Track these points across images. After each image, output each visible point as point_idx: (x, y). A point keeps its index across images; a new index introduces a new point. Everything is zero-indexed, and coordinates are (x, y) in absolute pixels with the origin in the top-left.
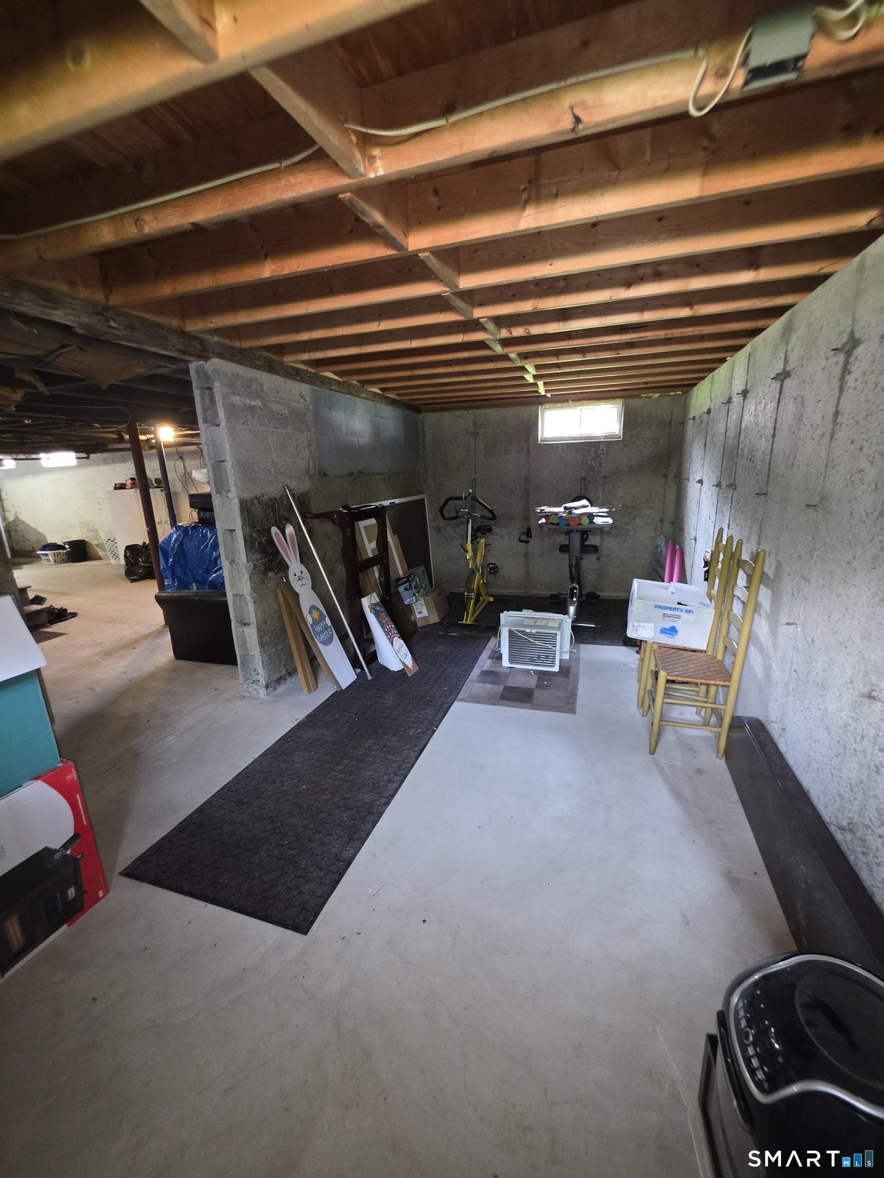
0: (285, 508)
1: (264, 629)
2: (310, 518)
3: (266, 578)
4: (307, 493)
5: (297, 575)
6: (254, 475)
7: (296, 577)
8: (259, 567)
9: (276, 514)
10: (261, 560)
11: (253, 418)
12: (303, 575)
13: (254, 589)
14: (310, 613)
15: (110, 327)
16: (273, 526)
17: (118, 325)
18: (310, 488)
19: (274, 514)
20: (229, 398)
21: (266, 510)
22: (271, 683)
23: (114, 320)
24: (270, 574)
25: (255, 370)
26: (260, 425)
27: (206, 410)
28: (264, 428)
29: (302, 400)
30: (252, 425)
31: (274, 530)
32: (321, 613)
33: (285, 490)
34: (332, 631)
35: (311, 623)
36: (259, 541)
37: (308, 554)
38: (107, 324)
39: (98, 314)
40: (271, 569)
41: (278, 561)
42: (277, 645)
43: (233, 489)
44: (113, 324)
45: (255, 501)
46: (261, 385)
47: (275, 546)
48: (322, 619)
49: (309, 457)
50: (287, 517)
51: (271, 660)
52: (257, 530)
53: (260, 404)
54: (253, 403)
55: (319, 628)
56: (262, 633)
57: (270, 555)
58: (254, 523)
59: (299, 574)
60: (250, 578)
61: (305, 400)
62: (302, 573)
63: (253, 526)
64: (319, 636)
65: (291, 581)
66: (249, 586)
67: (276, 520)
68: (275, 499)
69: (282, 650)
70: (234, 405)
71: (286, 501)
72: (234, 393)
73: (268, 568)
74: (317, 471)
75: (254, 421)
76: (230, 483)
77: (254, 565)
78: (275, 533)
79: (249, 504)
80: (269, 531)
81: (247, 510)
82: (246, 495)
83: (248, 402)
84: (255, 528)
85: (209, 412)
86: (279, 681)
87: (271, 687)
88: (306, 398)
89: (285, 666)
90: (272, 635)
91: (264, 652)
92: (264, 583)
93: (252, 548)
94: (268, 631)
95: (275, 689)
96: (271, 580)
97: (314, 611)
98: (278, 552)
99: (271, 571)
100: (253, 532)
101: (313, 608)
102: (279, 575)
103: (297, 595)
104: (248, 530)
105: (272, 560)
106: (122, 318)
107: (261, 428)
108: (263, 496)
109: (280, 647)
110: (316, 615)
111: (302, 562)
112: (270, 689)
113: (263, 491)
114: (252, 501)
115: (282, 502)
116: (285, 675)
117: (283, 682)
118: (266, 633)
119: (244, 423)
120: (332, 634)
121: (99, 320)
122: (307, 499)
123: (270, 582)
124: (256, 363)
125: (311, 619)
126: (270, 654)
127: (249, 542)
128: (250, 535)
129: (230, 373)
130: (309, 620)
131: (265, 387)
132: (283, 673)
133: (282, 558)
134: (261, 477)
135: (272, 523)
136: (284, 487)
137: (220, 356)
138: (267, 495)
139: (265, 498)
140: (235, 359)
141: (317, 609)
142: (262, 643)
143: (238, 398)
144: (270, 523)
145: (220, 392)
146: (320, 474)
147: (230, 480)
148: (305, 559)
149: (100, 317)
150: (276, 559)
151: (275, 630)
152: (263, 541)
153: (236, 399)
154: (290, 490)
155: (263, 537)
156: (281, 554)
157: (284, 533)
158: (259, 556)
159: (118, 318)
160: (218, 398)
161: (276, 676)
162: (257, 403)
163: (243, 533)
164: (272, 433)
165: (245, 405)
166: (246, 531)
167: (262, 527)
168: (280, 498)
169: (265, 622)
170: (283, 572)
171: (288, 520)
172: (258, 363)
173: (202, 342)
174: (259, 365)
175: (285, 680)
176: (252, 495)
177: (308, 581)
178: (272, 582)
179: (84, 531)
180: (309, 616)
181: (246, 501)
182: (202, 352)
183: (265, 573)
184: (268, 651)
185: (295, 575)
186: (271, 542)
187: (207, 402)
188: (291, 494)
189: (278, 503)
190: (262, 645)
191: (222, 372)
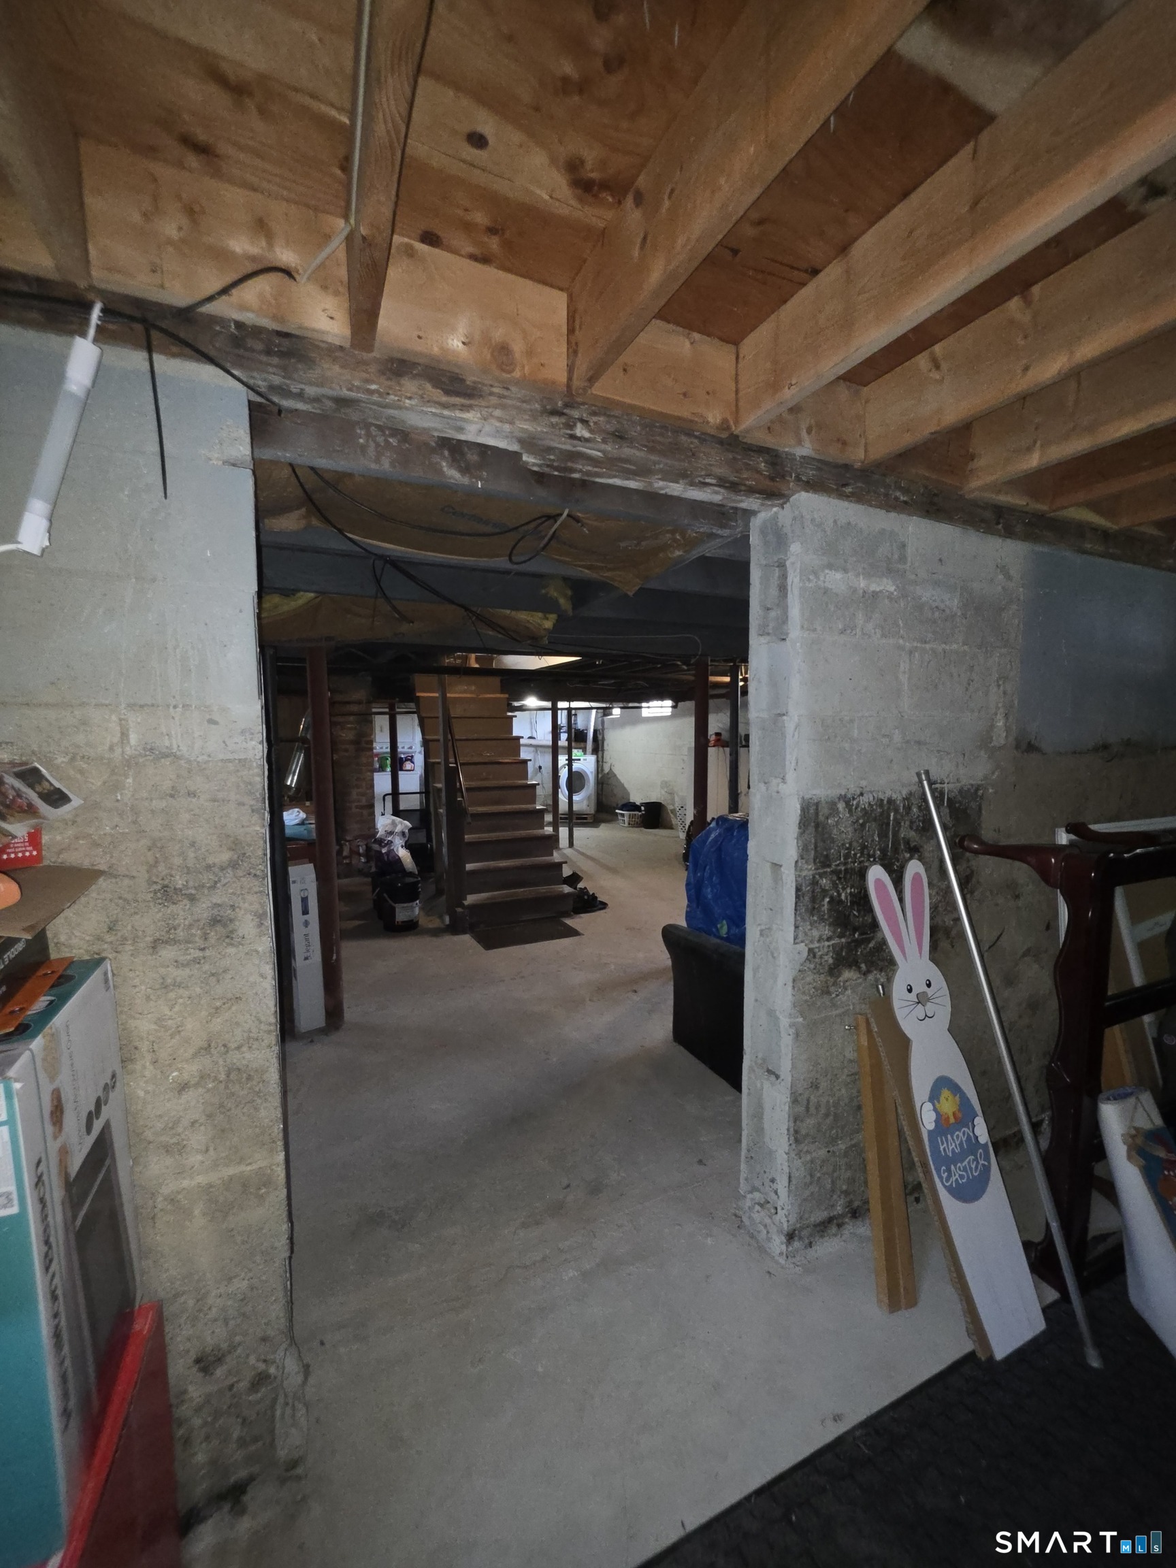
0: (912, 822)
1: (808, 1101)
2: (976, 852)
3: (835, 984)
4: (977, 790)
5: (915, 992)
6: (847, 746)
7: (913, 996)
8: (821, 957)
9: (887, 836)
10: (829, 939)
11: (868, 619)
12: (930, 991)
13: (803, 1007)
14: (934, 1097)
15: (573, 437)
16: (874, 862)
17: (591, 431)
18: (986, 778)
19: (883, 835)
20: (818, 578)
21: (863, 825)
22: (802, 1229)
23: (584, 422)
24: (848, 974)
25: (893, 515)
26: (884, 636)
27: (768, 609)
28: (891, 641)
29: (1001, 577)
30: (864, 634)
31: (876, 874)
32: (964, 1102)
33: (921, 782)
34: (987, 1158)
35: (931, 1126)
36: (832, 898)
37: (954, 933)
38: (569, 432)
39: (555, 412)
40: (853, 964)
41: (871, 945)
42: (833, 1141)
43: (791, 776)
44: (580, 431)
45: (841, 806)
46: (903, 546)
47: (870, 910)
48: (964, 1117)
49: (998, 708)
50: (912, 844)
51: (812, 1176)
52: (833, 872)
53: (892, 589)
54: (874, 587)
55: (950, 1145)
56: (801, 1109)
57: (855, 929)
58: (827, 856)
59: (919, 987)
60: (794, 981)
61: (1009, 577)
62: (929, 985)
63: (823, 861)
64: (949, 1170)
65: (896, 1004)
66: (790, 997)
67: (884, 851)
68: (890, 801)
69: (846, 1154)
70: (826, 591)
71: (919, 808)
72: (830, 566)
73: (844, 960)
74: (1011, 739)
75: (870, 626)
76: (787, 763)
77: (810, 950)
78: (878, 882)
79: (824, 811)
80: (862, 874)
81: (817, 826)
82: (822, 793)
83: (862, 583)
84: (829, 866)
85: (773, 614)
86: (823, 1227)
87: (801, 1238)
88: (1012, 572)
89: (846, 1193)
90: (827, 1115)
91: (799, 1155)
92: (828, 993)
93: (812, 911)
94: (818, 1107)
95: (810, 1245)
96: (846, 989)
97: (946, 1093)
98: (875, 925)
99: (850, 966)
100: (821, 875)
101: (943, 1084)
102: (871, 977)
103: (904, 1044)
104: (809, 870)
105: (858, 943)
106: (601, 419)
107: (884, 641)
108: (862, 794)
109: (842, 1146)
110: (948, 1105)
111: (932, 959)
112: (797, 1244)
113: (864, 783)
114: (832, 805)
115: (908, 809)
116: (842, 1216)
117: (834, 1229)
118: (812, 1110)
119: (842, 632)
120: (987, 1169)
121: (553, 426)
122: (973, 805)
123: (842, 993)
124: (897, 499)
125: (933, 1116)
126: (812, 1161)
127: (807, 898)
128: (814, 883)
129: (831, 522)
130: (928, 1119)
131: (910, 551)
132: (839, 1209)
133: (884, 942)
134: (864, 750)
135: (874, 856)
136: (919, 775)
137: (812, 486)
138: (871, 792)
139: (865, 800)
140: (848, 490)
141: (955, 1089)
142: (796, 1132)
143: (838, 575)
144: (869, 856)
145: (798, 565)
146: (1017, 747)
147: (788, 757)
148: (944, 944)
149: (555, 420)
150: (869, 940)
151: (836, 1105)
152: (843, 897)
153: (835, 580)
154: (930, 785)
155: (844, 889)
156: (881, 930)
157: (898, 882)
158: (827, 931)
159: (595, 419)
160: (794, 579)
161: (820, 1215)
162: (887, 586)
163: (798, 876)
164: (911, 653)
165: (855, 591)
166: (804, 873)
167: (845, 864)
168: (907, 799)
169: (815, 1086)
170: (881, 970)
171: (915, 851)
172: (902, 498)
173: (774, 458)
174: (905, 502)
175: (839, 1226)
176: (835, 792)
177: (942, 1008)
178: (849, 992)
179: (663, 792)
180: (928, 1106)
181: (817, 804)
182: (772, 479)
183: (834, 971)
184: (808, 1152)
185: (910, 990)
186: (862, 900)
187: (774, 592)
188: (933, 791)
189: (896, 811)
190: (797, 1137)
191: (813, 520)
